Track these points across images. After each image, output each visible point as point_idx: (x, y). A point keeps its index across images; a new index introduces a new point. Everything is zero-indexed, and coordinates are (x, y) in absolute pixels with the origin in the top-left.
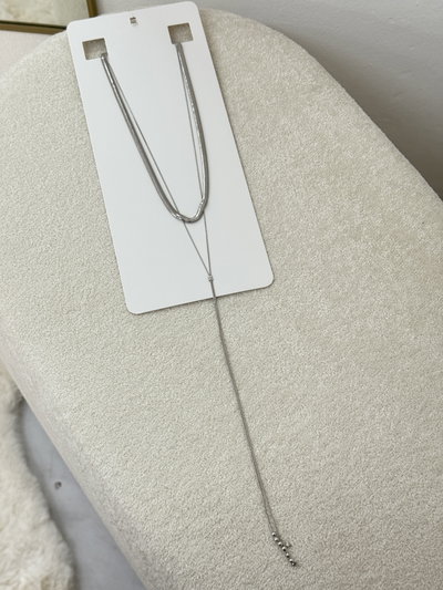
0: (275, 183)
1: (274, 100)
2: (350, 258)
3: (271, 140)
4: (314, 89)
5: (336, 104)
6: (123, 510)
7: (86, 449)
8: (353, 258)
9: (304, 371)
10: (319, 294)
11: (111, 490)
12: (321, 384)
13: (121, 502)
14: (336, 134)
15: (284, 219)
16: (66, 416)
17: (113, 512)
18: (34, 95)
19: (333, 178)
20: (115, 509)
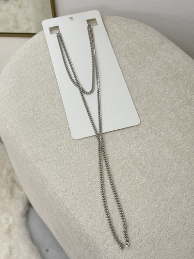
0: (148, 84)
1: (143, 49)
2: (188, 113)
3: (144, 66)
4: (161, 43)
5: (172, 49)
6: (91, 239)
7: (71, 210)
8: (190, 114)
9: (174, 166)
10: (176, 131)
11: (84, 230)
12: (183, 172)
13: (90, 235)
14: (174, 61)
15: (154, 99)
16: (60, 195)
17: (86, 242)
18: (34, 55)
19: (175, 80)
20: (87, 240)
